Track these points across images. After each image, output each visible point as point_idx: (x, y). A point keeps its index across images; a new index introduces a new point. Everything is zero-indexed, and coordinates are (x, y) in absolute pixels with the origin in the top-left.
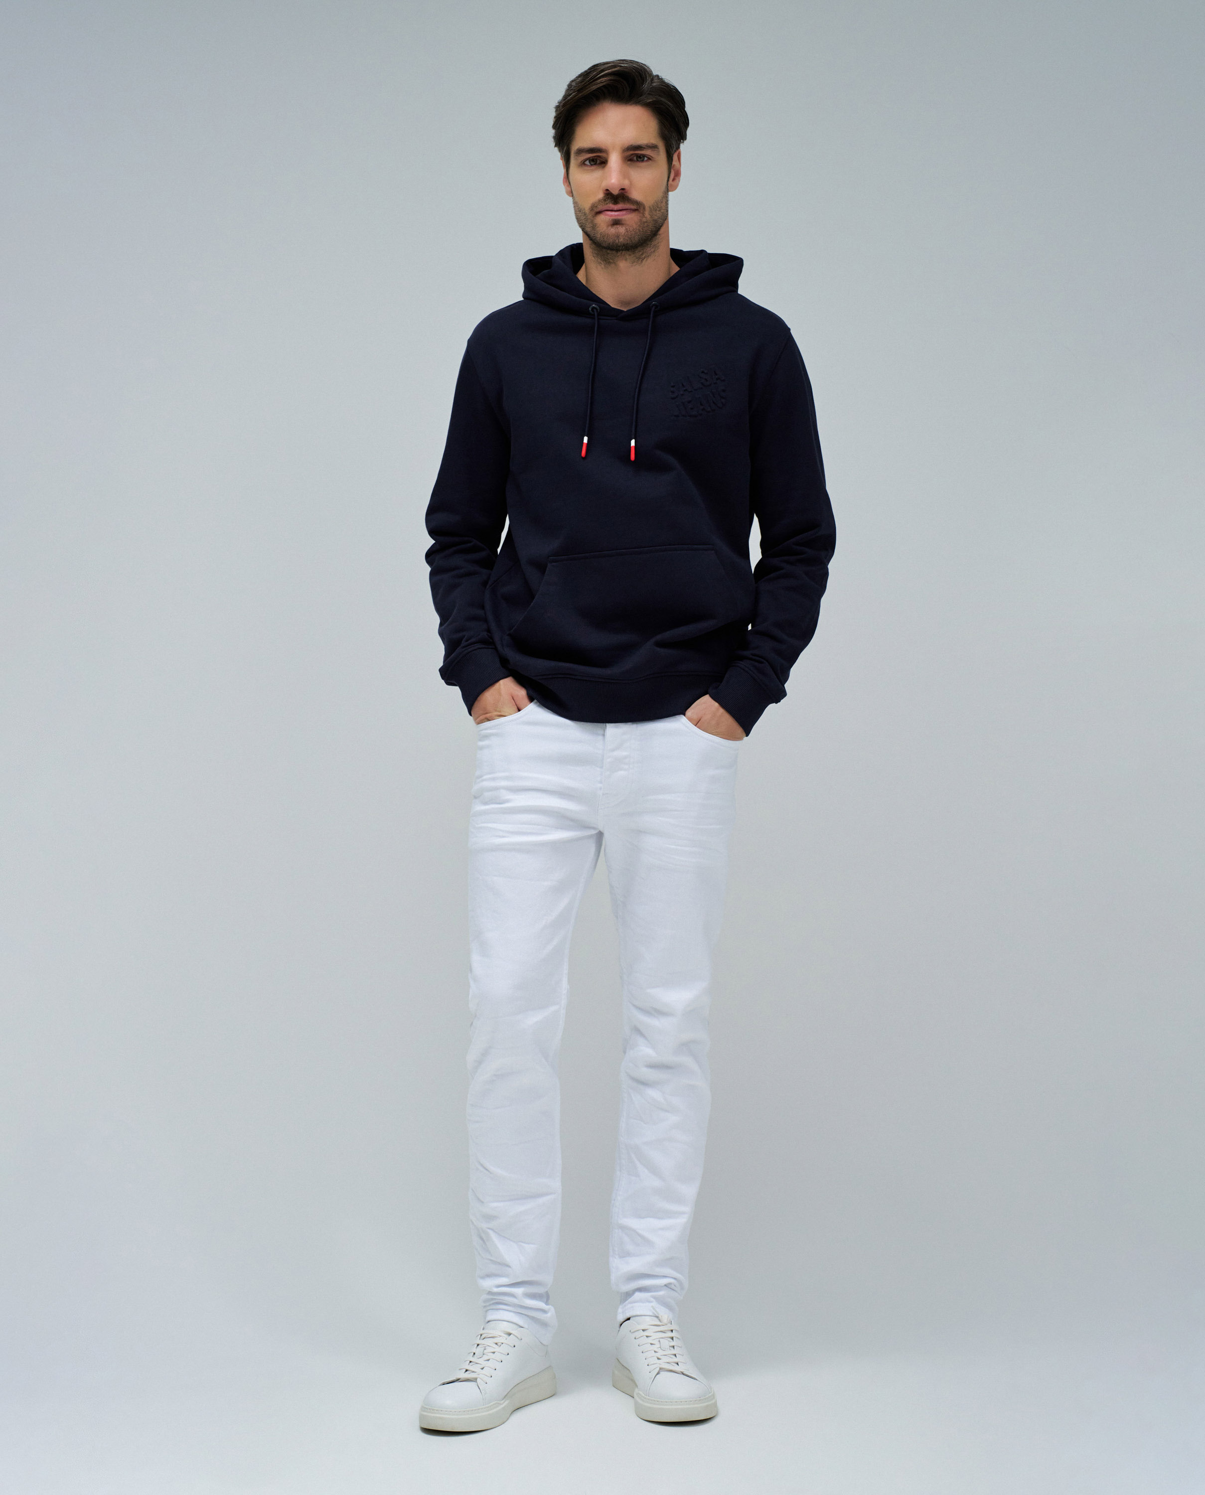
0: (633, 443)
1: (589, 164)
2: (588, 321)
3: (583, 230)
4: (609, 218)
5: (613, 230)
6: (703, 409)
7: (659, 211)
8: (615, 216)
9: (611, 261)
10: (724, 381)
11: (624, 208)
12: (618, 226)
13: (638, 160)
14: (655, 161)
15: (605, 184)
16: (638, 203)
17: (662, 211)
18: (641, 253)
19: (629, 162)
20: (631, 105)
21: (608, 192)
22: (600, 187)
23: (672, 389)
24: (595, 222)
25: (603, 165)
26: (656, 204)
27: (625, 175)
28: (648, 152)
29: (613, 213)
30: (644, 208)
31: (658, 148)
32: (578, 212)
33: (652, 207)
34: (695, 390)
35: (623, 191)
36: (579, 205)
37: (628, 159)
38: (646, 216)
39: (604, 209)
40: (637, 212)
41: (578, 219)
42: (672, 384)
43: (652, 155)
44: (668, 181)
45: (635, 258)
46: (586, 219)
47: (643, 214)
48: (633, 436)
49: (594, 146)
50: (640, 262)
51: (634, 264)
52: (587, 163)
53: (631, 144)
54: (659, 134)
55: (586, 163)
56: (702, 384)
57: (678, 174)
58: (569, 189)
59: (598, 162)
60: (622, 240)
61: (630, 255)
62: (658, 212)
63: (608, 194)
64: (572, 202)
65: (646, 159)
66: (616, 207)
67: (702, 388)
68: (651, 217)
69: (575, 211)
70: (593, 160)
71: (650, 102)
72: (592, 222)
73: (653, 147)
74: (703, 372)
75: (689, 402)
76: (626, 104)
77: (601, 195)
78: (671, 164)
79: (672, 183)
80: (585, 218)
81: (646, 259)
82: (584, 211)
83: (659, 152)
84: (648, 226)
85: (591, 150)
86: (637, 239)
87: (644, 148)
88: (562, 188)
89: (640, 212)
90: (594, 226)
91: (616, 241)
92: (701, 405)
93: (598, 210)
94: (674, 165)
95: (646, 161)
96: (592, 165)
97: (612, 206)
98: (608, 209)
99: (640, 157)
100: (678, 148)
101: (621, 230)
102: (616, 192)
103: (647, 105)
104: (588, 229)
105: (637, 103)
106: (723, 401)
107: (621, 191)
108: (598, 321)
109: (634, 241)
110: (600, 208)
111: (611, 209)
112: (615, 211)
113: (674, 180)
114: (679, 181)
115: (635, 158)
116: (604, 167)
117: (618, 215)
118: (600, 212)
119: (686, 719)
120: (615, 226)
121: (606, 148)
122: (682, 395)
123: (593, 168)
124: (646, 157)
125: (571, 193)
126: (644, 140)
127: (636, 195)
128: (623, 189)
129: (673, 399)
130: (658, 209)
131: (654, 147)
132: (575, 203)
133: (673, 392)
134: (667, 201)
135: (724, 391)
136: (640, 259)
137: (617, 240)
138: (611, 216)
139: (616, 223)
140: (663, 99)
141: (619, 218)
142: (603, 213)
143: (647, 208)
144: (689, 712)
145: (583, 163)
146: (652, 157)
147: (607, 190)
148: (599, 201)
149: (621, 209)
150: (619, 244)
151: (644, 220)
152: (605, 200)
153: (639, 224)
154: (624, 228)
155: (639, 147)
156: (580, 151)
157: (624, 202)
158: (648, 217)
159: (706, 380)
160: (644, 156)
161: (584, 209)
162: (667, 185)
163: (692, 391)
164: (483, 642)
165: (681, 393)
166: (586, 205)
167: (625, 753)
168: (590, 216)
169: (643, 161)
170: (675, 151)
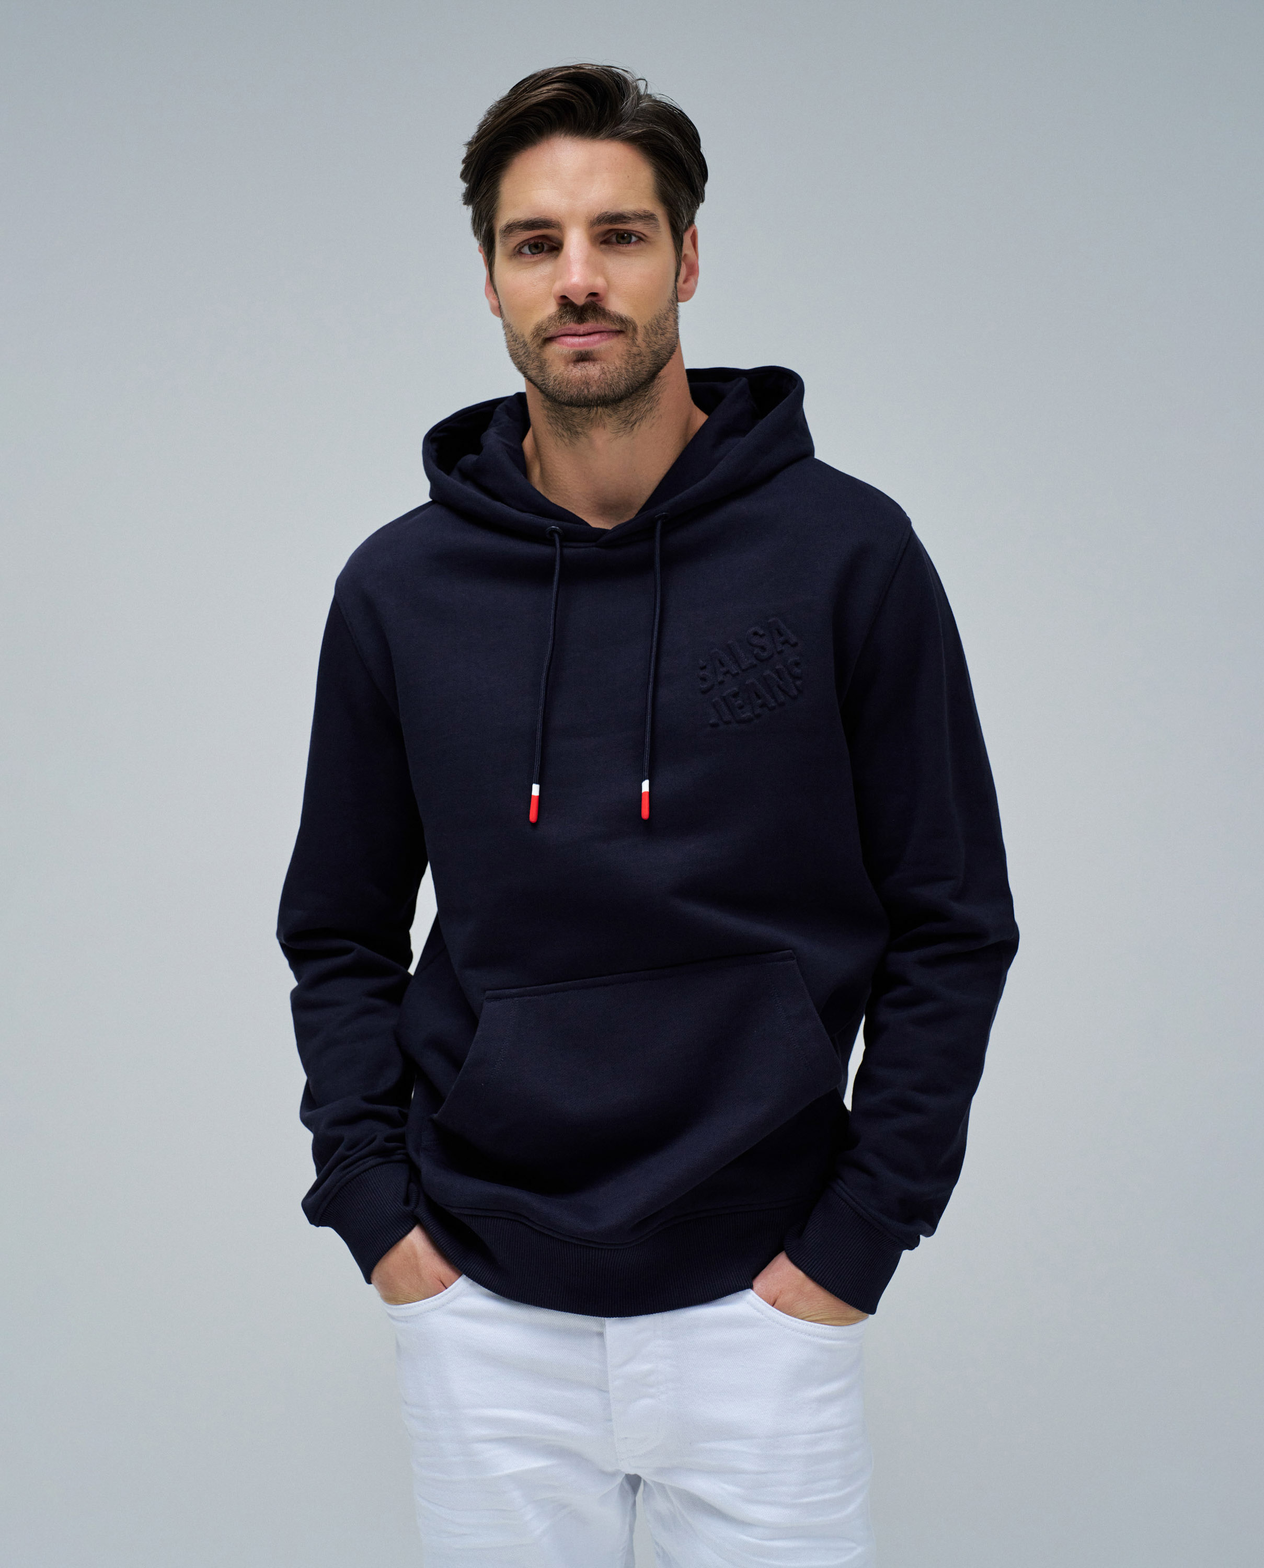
0: (645, 786)
1: (529, 253)
2: (545, 550)
3: (525, 377)
4: (569, 348)
5: (577, 372)
6: (762, 706)
7: (663, 334)
8: (580, 345)
9: (579, 430)
10: (795, 645)
11: (596, 330)
12: (586, 364)
13: (619, 242)
14: (649, 242)
15: (558, 287)
16: (622, 320)
17: (668, 335)
18: (628, 412)
19: (603, 246)
20: (602, 139)
21: (565, 301)
22: (551, 293)
23: (702, 673)
24: (545, 357)
25: (555, 252)
26: (655, 321)
27: (594, 267)
28: (637, 226)
29: (576, 340)
30: (635, 329)
31: (656, 220)
32: (513, 343)
33: (648, 327)
34: (743, 671)
35: (594, 299)
36: (514, 329)
37: (601, 239)
38: (637, 343)
39: (560, 334)
40: (621, 337)
41: (514, 356)
42: (702, 663)
43: (644, 231)
44: (676, 280)
45: (620, 421)
46: (528, 354)
47: (633, 339)
48: (646, 774)
49: (537, 216)
50: (628, 429)
51: (621, 434)
52: (526, 250)
53: (604, 210)
54: (655, 192)
55: (523, 251)
56: (756, 657)
57: (693, 270)
58: (495, 303)
59: (546, 248)
60: (594, 388)
61: (610, 416)
62: (659, 336)
63: (565, 302)
64: (501, 327)
65: (634, 239)
66: (582, 328)
67: (755, 666)
68: (648, 346)
69: (508, 342)
70: (536, 246)
71: (639, 134)
72: (538, 356)
73: (646, 217)
74: (756, 634)
75: (735, 695)
76: (593, 138)
77: (552, 308)
78: (681, 250)
79: (685, 286)
80: (525, 353)
81: (638, 424)
82: (522, 340)
83: (657, 227)
84: (642, 362)
85: (530, 225)
86: (622, 386)
87: (630, 218)
88: (484, 303)
89: (626, 336)
90: (542, 367)
91: (583, 391)
92: (759, 697)
93: (548, 335)
94: (685, 255)
95: (635, 242)
96: (533, 254)
97: (573, 326)
98: (568, 332)
99: (623, 238)
100: (691, 222)
101: (592, 370)
102: (580, 301)
103: (633, 140)
104: (533, 373)
105: (614, 136)
106: (798, 683)
107: (590, 299)
108: (561, 550)
109: (617, 391)
110: (552, 331)
111: (573, 332)
112: (580, 336)
113: (685, 281)
114: (696, 283)
115: (614, 239)
116: (557, 256)
117: (585, 344)
118: (549, 340)
119: (755, 1294)
120: (582, 364)
121: (560, 220)
122: (722, 683)
123: (536, 258)
124: (635, 236)
125: (499, 310)
126: (629, 205)
127: (617, 305)
128: (594, 294)
129: (704, 692)
130: (660, 331)
131: (648, 217)
132: (507, 326)
133: (704, 679)
134: (677, 317)
135: (797, 664)
136: (629, 424)
137: (586, 391)
138: (573, 345)
139: (583, 358)
140: (659, 129)
141: (587, 348)
142: (558, 339)
143: (640, 330)
144: (759, 1283)
145: (518, 252)
146: (644, 235)
147: (564, 297)
148: (550, 318)
149: (591, 331)
150: (590, 396)
151: (635, 350)
152: (561, 317)
153: (626, 357)
154: (598, 367)
155: (619, 218)
156: (511, 228)
157: (597, 319)
158: (643, 345)
159: (763, 648)
160: (630, 234)
161: (523, 336)
162: (676, 287)
163: (738, 674)
164: (382, 1153)
165: (720, 678)
166: (527, 329)
167: (646, 1367)
168: (532, 347)
169: (629, 242)
170: (686, 229)
